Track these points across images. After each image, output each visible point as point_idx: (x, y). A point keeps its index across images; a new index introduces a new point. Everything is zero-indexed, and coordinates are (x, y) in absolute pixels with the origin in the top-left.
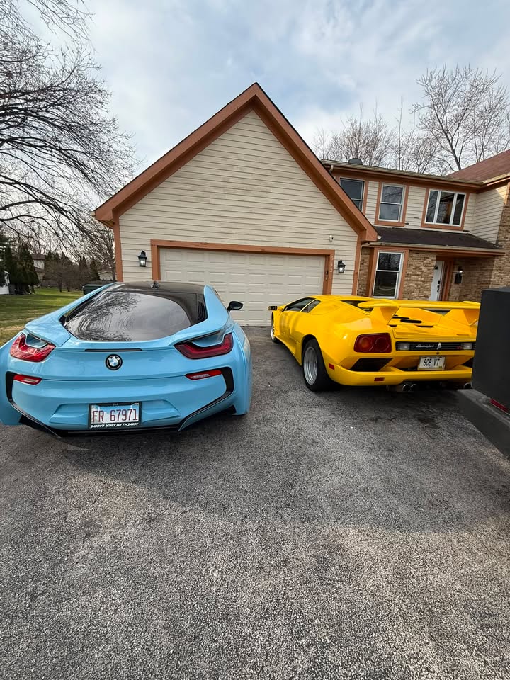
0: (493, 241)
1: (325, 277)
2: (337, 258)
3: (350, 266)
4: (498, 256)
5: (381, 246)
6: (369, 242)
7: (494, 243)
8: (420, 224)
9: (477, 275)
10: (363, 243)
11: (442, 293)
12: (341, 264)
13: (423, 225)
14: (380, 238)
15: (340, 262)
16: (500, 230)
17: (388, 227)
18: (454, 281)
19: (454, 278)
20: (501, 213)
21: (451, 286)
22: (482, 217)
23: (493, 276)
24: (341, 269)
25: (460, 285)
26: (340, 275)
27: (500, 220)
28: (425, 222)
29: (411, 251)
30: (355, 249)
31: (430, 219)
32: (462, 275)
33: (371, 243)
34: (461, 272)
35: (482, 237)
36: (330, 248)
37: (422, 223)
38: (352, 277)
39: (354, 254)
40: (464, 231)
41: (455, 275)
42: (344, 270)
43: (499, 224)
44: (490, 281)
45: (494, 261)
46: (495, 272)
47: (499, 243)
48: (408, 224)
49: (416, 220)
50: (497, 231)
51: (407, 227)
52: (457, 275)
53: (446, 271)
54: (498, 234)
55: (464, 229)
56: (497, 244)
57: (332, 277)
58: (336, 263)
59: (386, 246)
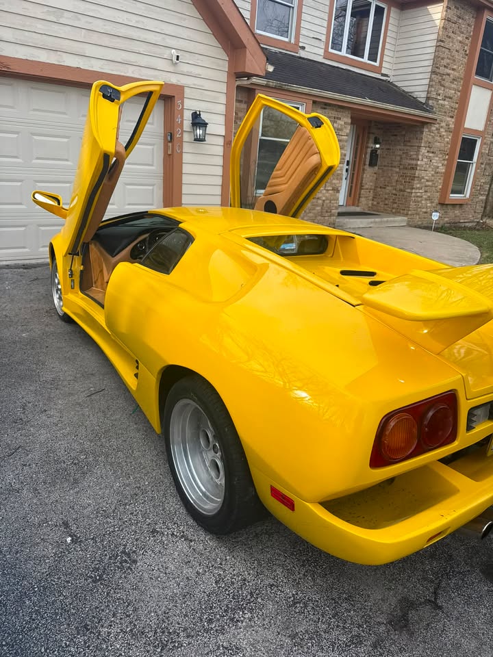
0: (421, 96)
1: (166, 148)
2: (190, 105)
3: (216, 126)
4: (428, 123)
5: (267, 86)
6: (249, 76)
7: (424, 102)
8: (321, 52)
9: (400, 153)
10: (239, 76)
11: (352, 182)
12: (198, 122)
13: (327, 55)
14: (271, 69)
15: (196, 116)
16: (431, 80)
17: (274, 49)
18: (367, 163)
19: (368, 156)
20: (433, 50)
21: (364, 170)
22: (406, 53)
23: (420, 157)
24: (199, 132)
25: (376, 168)
26: (198, 144)
27: (431, 62)
28: (330, 50)
29: (314, 102)
30: (223, 88)
31: (337, 45)
32: (379, 152)
33: (254, 80)
34: (378, 146)
35: (406, 89)
36: (174, 80)
37: (326, 51)
38: (220, 151)
39: (223, 99)
40: (383, 75)
41: (369, 151)
42: (205, 134)
43: (430, 69)
44: (417, 165)
45: (422, 132)
46: (423, 151)
47: (430, 102)
48: (303, 48)
49: (317, 43)
50: (427, 81)
51: (302, 54)
52: (372, 151)
53: (357, 143)
54: (430, 86)
55: (384, 71)
56: (426, 104)
57: (181, 147)
58: (188, 116)
59: (275, 88)
